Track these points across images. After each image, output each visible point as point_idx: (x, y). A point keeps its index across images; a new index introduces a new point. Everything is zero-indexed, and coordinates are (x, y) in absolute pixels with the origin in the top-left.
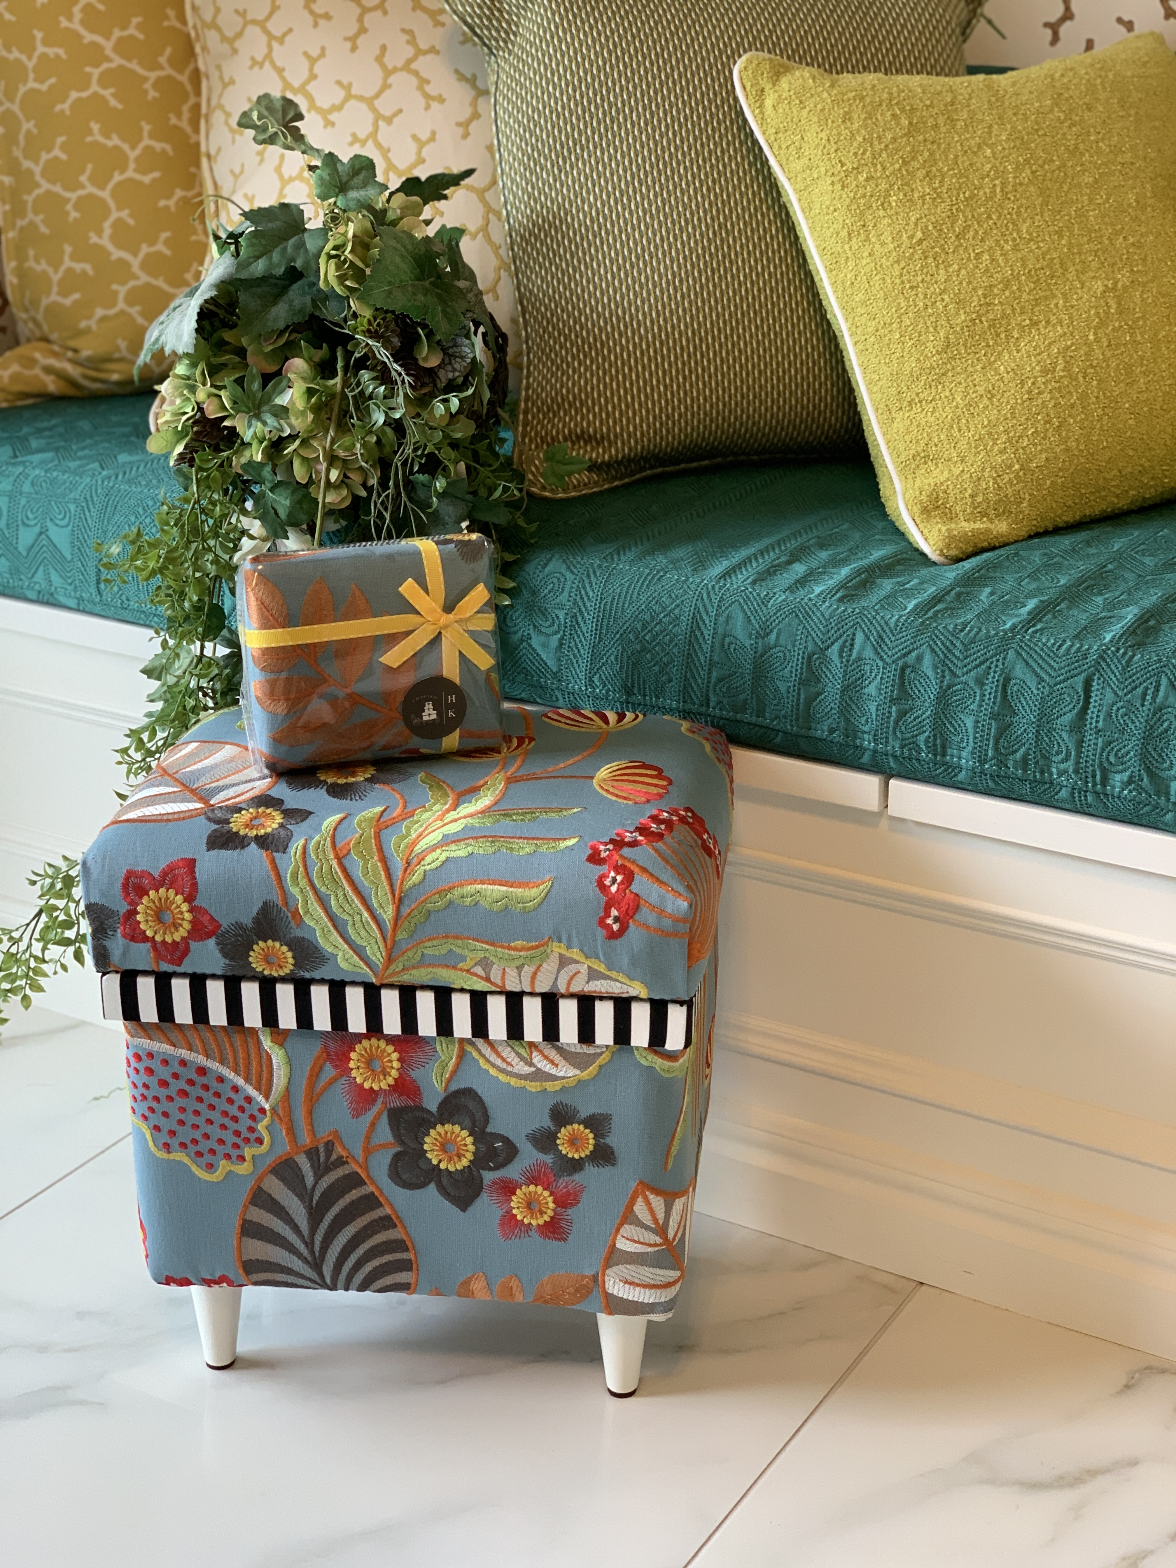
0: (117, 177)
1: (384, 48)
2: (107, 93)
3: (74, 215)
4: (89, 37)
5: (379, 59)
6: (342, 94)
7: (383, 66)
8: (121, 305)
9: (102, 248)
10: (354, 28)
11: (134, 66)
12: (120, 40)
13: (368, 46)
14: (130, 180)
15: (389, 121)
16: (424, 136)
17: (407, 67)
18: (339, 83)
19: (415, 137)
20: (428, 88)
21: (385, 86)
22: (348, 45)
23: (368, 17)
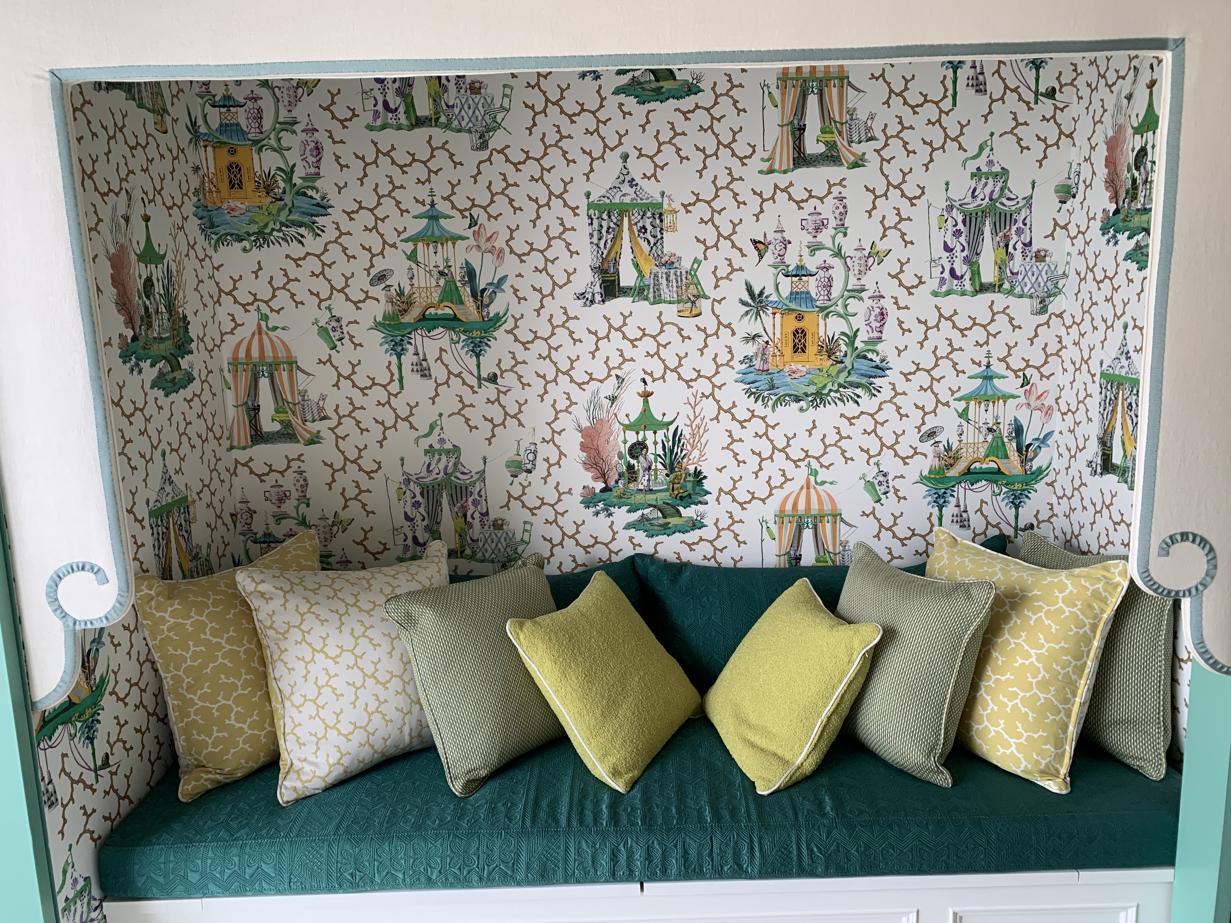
0: (234, 694)
1: (352, 629)
2: (226, 661)
3: (216, 714)
4: (214, 640)
5: (352, 634)
6: (340, 650)
7: (354, 636)
8: (241, 745)
9: (232, 725)
10: (339, 623)
11: (234, 648)
12: (227, 638)
13: (346, 630)
14: (240, 694)
15: (361, 657)
16: (376, 661)
17: (363, 635)
18: (337, 646)
19: (372, 662)
20: (374, 642)
21: (357, 644)
22: (338, 631)
23: (343, 618)
